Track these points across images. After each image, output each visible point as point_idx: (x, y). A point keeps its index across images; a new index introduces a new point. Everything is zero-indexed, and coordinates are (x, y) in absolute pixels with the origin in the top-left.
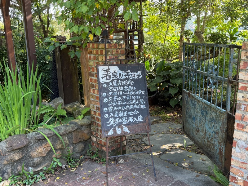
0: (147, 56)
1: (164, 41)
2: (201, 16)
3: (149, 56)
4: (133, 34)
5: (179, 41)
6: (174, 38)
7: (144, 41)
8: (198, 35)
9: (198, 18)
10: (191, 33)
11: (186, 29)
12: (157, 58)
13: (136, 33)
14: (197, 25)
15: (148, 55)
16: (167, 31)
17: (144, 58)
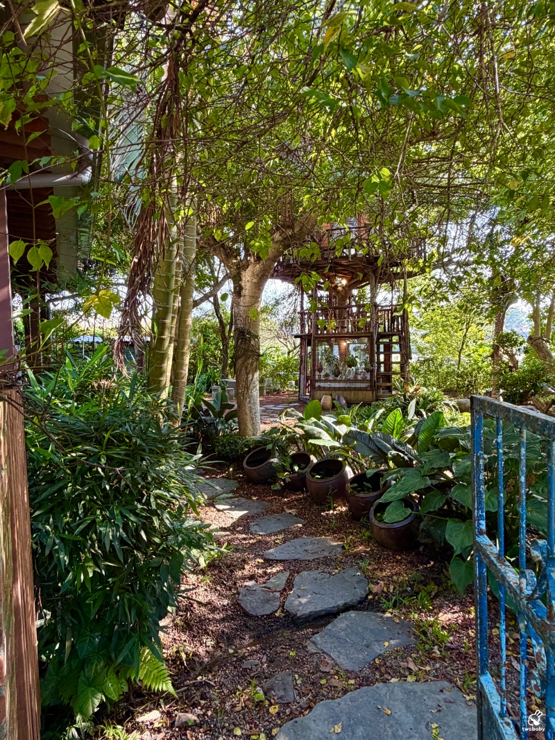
0: (411, 390)
1: (460, 356)
2: (542, 305)
3: (416, 390)
4: (391, 340)
5: (492, 356)
6: (481, 350)
7: (410, 355)
8: (536, 345)
9: (536, 311)
10: (521, 340)
11: (506, 330)
12: (436, 395)
13: (395, 339)
14: (533, 323)
15: (415, 387)
16: (465, 335)
17: (404, 396)
